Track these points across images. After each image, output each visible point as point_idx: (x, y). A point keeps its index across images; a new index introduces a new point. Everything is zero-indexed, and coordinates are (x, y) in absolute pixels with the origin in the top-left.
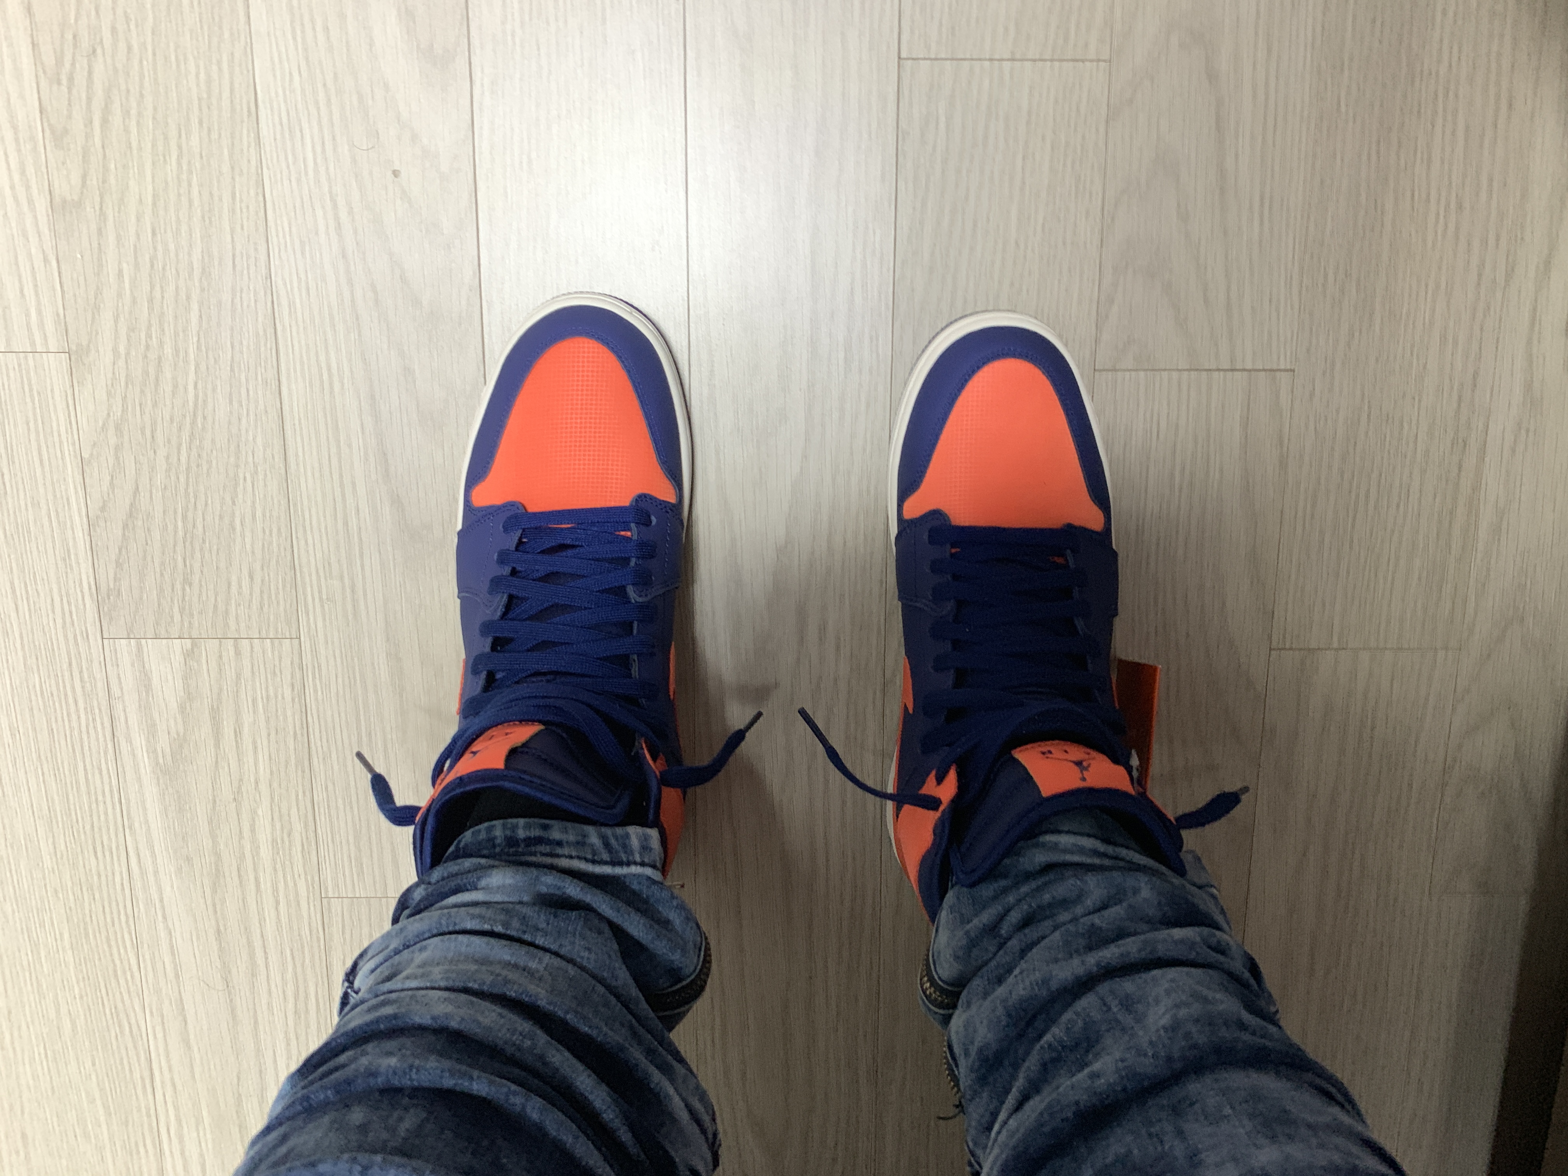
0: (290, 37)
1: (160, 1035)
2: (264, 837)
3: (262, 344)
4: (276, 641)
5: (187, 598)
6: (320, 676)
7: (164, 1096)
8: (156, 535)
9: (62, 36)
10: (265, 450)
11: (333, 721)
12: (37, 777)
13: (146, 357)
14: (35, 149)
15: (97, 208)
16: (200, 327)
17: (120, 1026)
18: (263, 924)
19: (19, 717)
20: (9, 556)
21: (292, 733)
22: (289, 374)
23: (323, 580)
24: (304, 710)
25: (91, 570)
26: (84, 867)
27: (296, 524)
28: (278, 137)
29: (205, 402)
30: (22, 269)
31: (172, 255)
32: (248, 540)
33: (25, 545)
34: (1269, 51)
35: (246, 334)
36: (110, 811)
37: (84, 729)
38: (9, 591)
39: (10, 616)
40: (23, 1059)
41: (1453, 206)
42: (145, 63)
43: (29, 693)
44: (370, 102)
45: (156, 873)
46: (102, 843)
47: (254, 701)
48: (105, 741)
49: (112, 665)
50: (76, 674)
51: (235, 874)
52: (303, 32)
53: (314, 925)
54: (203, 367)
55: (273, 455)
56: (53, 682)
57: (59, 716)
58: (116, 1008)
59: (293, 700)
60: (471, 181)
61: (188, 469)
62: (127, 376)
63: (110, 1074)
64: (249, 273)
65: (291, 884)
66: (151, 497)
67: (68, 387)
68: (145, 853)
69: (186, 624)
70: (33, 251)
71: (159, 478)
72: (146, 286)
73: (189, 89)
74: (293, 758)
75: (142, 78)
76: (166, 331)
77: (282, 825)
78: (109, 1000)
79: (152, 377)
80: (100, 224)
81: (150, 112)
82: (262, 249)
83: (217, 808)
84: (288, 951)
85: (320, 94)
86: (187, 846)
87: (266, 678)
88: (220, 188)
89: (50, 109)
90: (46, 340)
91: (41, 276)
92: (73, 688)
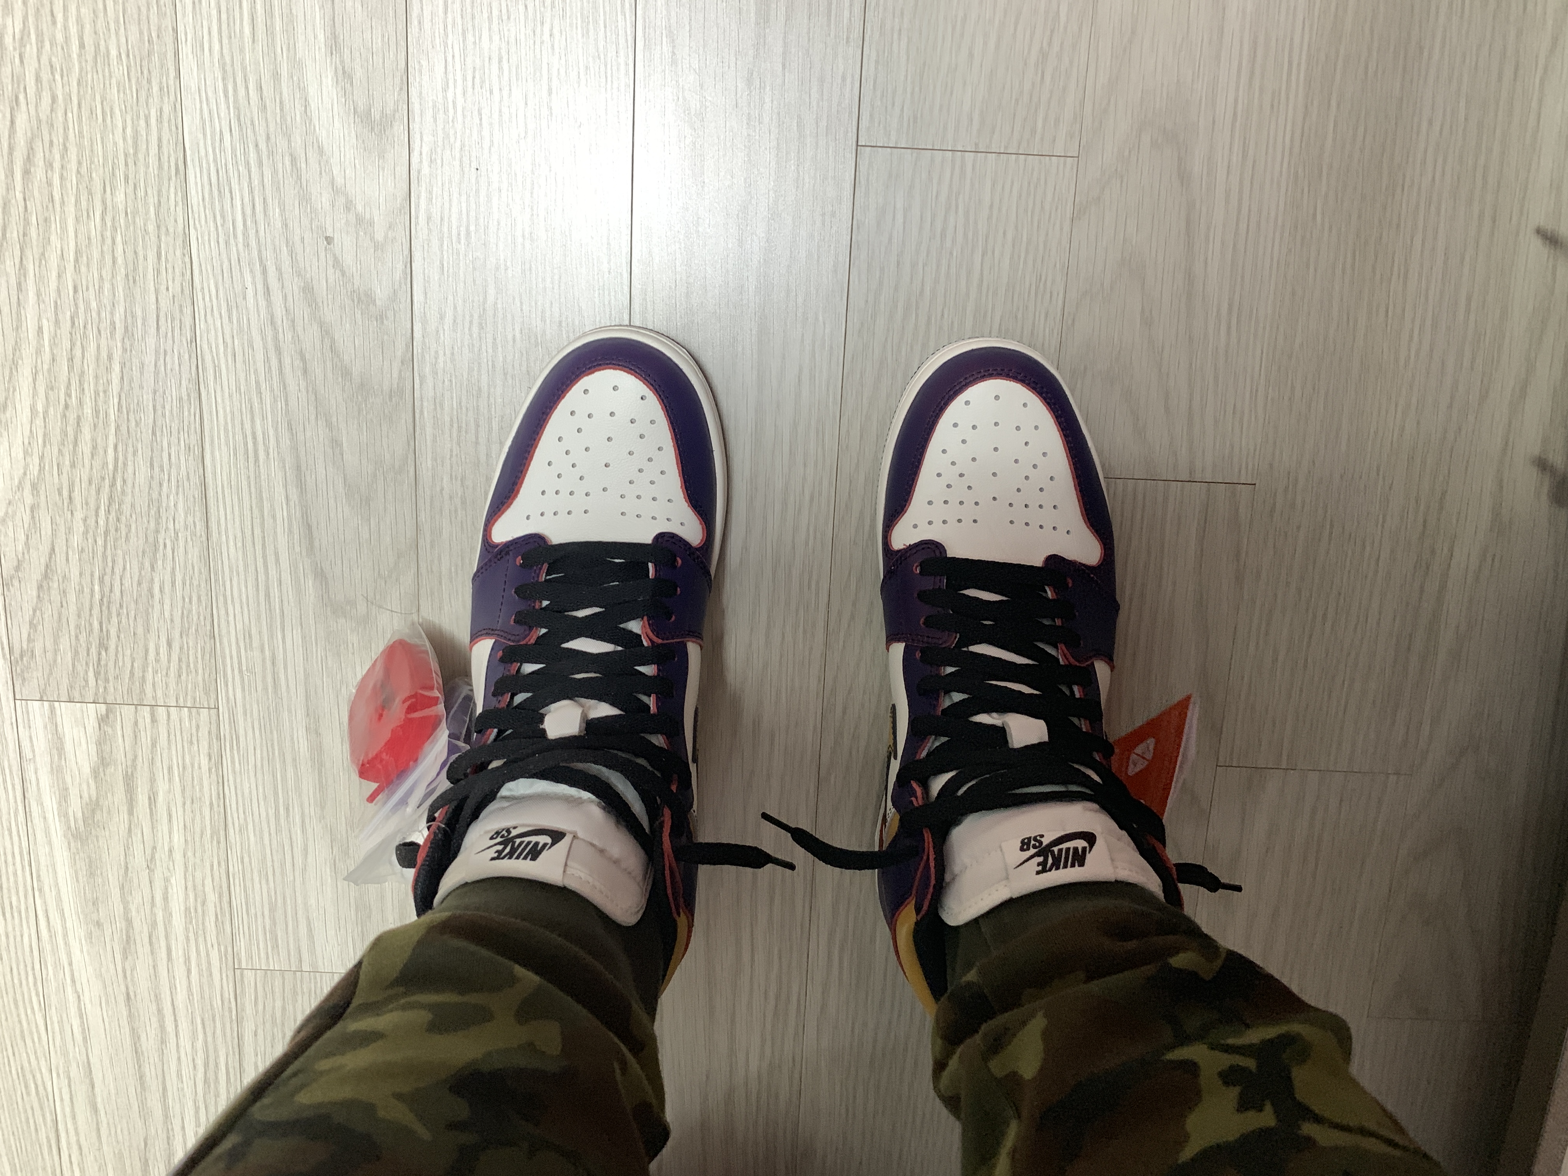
1: (67, 1097)
2: (177, 906)
3: (186, 409)
4: (194, 711)
5: (103, 663)
6: (238, 748)
7: (70, 1156)
8: (72, 597)
10: (186, 517)
11: (250, 792)
13: (65, 416)
15: (17, 261)
16: (122, 388)
17: (26, 1087)
18: (174, 991)
21: (208, 803)
22: (212, 441)
23: (243, 651)
24: (220, 781)
27: (216, 593)
28: (207, 196)
29: (125, 465)
31: (94, 315)
32: (167, 607)
34: (1245, 156)
36: (19, 872)
41: (1429, 322)
42: (70, 115)
44: (304, 165)
45: (65, 935)
46: (11, 904)
47: (170, 768)
48: (16, 802)
49: (24, 727)
51: (146, 940)
52: (235, 90)
53: (226, 995)
54: (124, 429)
55: (194, 521)
58: (22, 1068)
59: (210, 770)
60: (406, 252)
61: (106, 533)
62: (45, 435)
63: (16, 1133)
64: (173, 336)
65: (203, 954)
66: (67, 560)
68: (55, 915)
69: (101, 690)
71: (76, 539)
72: (66, 344)
73: (115, 144)
74: (208, 828)
75: (66, 129)
76: (86, 391)
77: (196, 895)
78: (15, 1060)
79: (71, 437)
80: (20, 278)
81: (73, 166)
82: (188, 311)
83: (130, 874)
84: (199, 1021)
85: (252, 155)
86: (98, 910)
87: (183, 746)
88: (145, 248)
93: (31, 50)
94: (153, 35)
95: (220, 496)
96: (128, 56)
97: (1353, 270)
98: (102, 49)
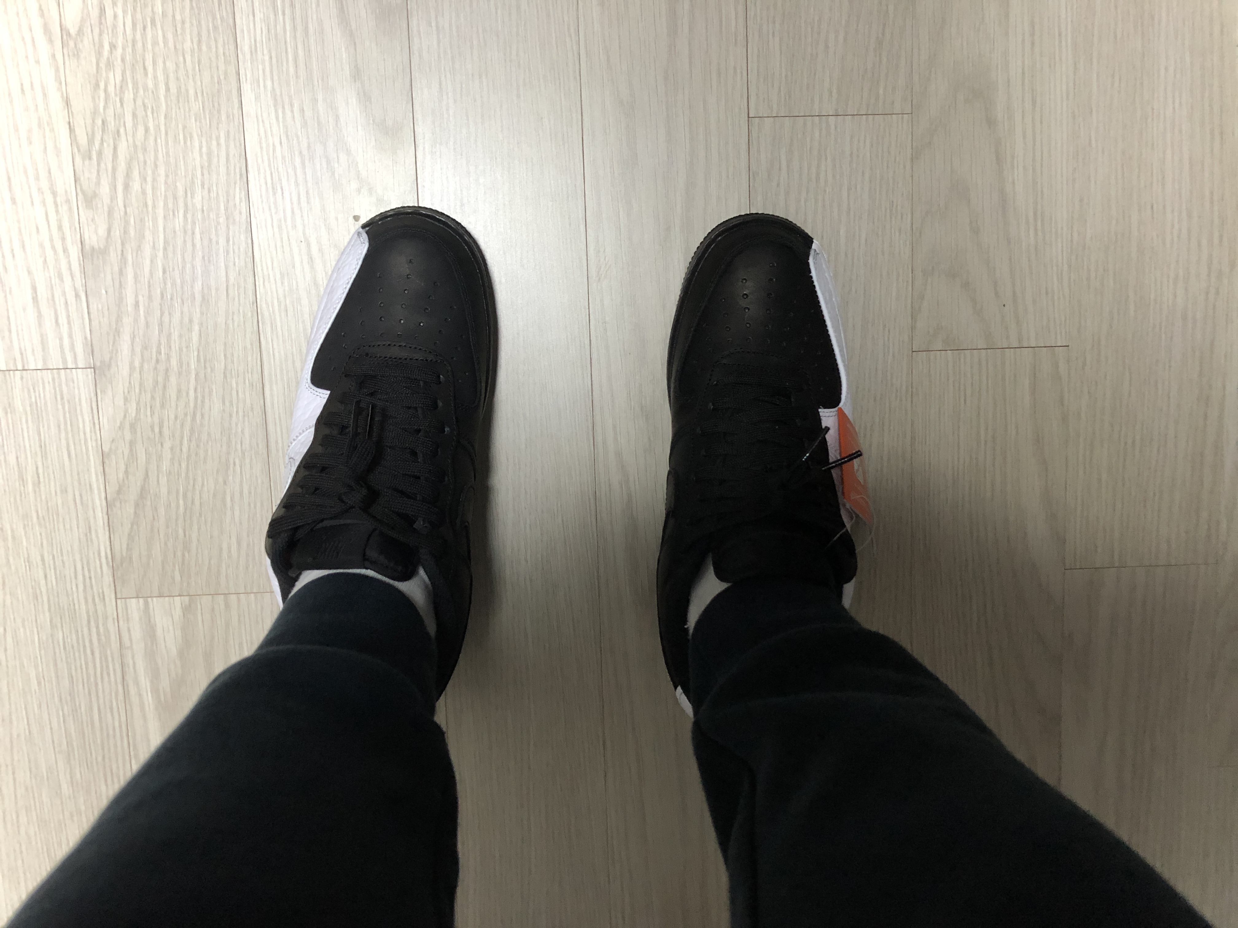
0: (273, 115)
3: (249, 356)
5: (186, 562)
8: (162, 511)
9: (93, 121)
10: (251, 440)
12: (58, 717)
13: (156, 369)
14: (70, 209)
15: (119, 253)
16: (200, 344)
19: (45, 668)
20: (41, 534)
25: (108, 543)
28: (264, 193)
29: (203, 402)
30: (57, 302)
31: (179, 288)
32: (237, 513)
33: (54, 525)
34: (1034, 104)
35: (237, 348)
36: (119, 744)
37: (99, 675)
38: (40, 563)
39: (39, 584)
41: (1184, 213)
42: (159, 141)
43: (54, 648)
44: (336, 165)
47: (241, 645)
48: (116, 683)
49: (124, 619)
50: (94, 630)
52: (284, 113)
54: (202, 375)
55: (257, 444)
56: (74, 636)
57: (78, 665)
61: (189, 457)
62: (140, 385)
64: (239, 300)
66: (158, 481)
67: (93, 395)
70: (67, 290)
71: (165, 465)
72: (157, 313)
73: (194, 159)
75: (156, 151)
76: (173, 347)
79: (160, 386)
80: (121, 265)
81: (162, 179)
82: (251, 280)
85: (297, 159)
87: (251, 626)
88: (217, 235)
89: (82, 179)
90: (75, 358)
91: (72, 308)
92: (91, 641)
93: (129, 95)
94: (222, 77)
95: (278, 422)
96: (203, 94)
97: (1124, 179)
98: (183, 90)
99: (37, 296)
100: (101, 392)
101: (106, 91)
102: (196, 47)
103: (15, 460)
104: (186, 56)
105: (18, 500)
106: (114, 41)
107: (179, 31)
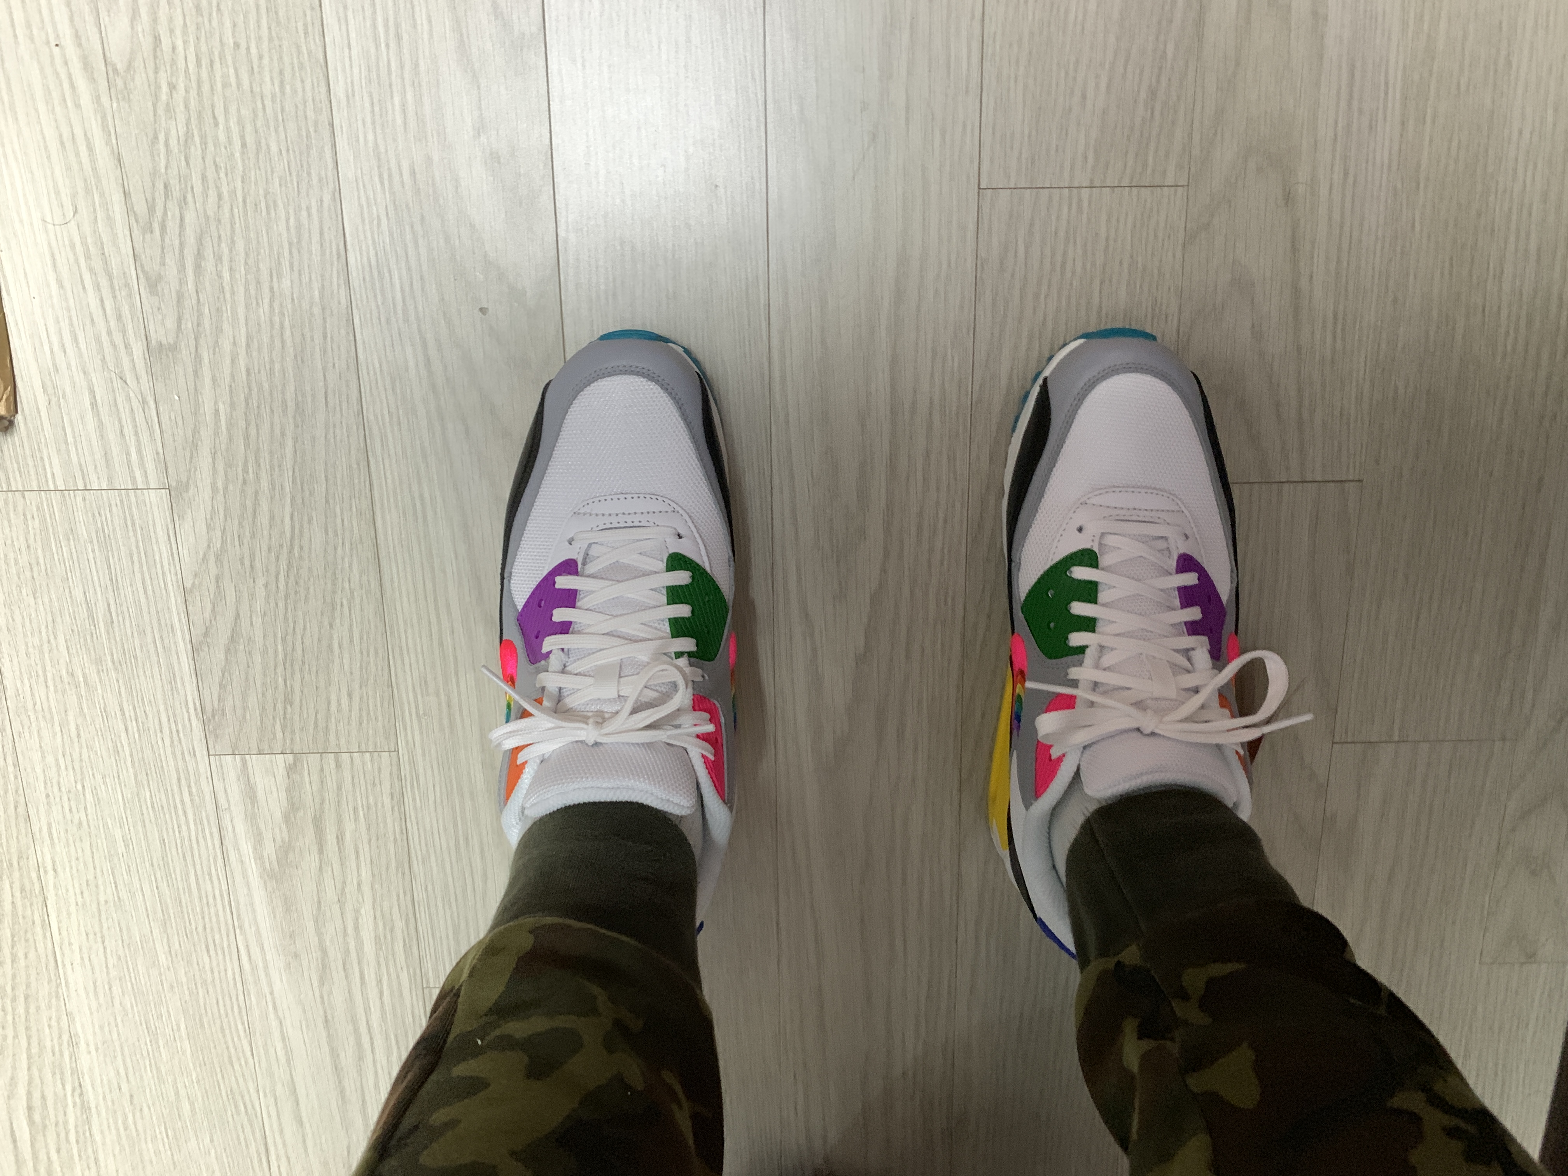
0: (376, 179)
1: (274, 1114)
2: (367, 935)
3: (356, 476)
4: (376, 755)
5: (288, 716)
6: (418, 785)
8: (257, 658)
9: (153, 185)
10: (360, 577)
11: (431, 826)
12: (151, 884)
13: (243, 491)
14: (130, 295)
15: (193, 350)
16: (295, 462)
17: (236, 1107)
18: (368, 1012)
19: (132, 829)
20: (118, 681)
21: (392, 838)
22: (382, 506)
23: (419, 697)
24: (403, 818)
25: (196, 692)
26: (198, 964)
27: (392, 646)
28: (368, 278)
29: (301, 532)
30: (121, 409)
31: (266, 394)
32: (346, 661)
33: (132, 670)
34: (1346, 174)
35: (340, 468)
36: (221, 914)
37: (193, 838)
38: (118, 714)
39: (120, 736)
40: (146, 1139)
41: (1523, 322)
42: (236, 210)
43: (141, 807)
44: (457, 242)
45: (266, 968)
46: (214, 941)
47: (355, 809)
48: (214, 849)
49: (219, 780)
50: (185, 789)
51: (341, 967)
52: (390, 176)
53: (416, 1013)
54: (299, 500)
55: (368, 581)
56: (163, 796)
57: (170, 826)
58: (231, 1090)
59: (393, 808)
60: (559, 318)
61: (287, 596)
62: (225, 510)
63: (228, 1149)
64: (341, 410)
65: (394, 976)
66: (252, 624)
67: (169, 520)
68: (255, 950)
69: (288, 742)
70: (132, 393)
71: (259, 605)
72: (242, 424)
73: (280, 234)
74: (393, 861)
75: (232, 224)
76: (262, 467)
77: (384, 923)
78: (224, 1083)
79: (250, 510)
80: (196, 366)
81: (241, 259)
82: (354, 386)
83: (323, 908)
84: (392, 1037)
85: (408, 237)
86: (295, 943)
87: (367, 789)
88: (311, 330)
89: (143, 257)
90: (147, 477)
91: (140, 417)
92: (182, 801)
94: (312, 130)
95: (392, 555)
96: (288, 150)
97: (1451, 275)
98: (264, 147)
99: (96, 401)
100: (179, 516)
101: (167, 145)
102: (277, 89)
103: (82, 595)
104: (266, 102)
105: (89, 641)
106: (174, 81)
107: (256, 69)
